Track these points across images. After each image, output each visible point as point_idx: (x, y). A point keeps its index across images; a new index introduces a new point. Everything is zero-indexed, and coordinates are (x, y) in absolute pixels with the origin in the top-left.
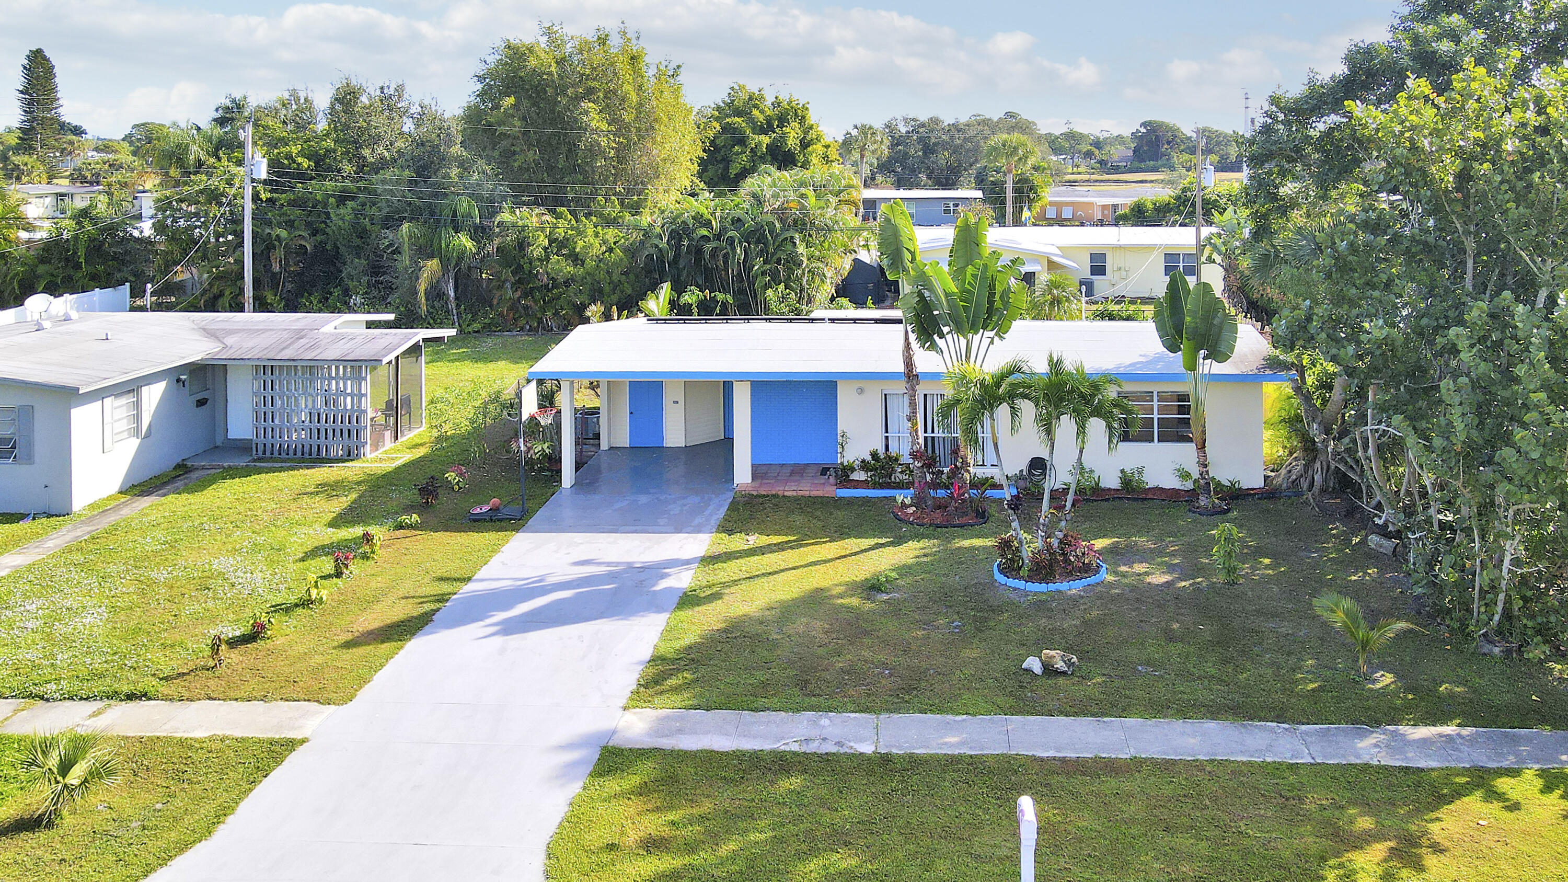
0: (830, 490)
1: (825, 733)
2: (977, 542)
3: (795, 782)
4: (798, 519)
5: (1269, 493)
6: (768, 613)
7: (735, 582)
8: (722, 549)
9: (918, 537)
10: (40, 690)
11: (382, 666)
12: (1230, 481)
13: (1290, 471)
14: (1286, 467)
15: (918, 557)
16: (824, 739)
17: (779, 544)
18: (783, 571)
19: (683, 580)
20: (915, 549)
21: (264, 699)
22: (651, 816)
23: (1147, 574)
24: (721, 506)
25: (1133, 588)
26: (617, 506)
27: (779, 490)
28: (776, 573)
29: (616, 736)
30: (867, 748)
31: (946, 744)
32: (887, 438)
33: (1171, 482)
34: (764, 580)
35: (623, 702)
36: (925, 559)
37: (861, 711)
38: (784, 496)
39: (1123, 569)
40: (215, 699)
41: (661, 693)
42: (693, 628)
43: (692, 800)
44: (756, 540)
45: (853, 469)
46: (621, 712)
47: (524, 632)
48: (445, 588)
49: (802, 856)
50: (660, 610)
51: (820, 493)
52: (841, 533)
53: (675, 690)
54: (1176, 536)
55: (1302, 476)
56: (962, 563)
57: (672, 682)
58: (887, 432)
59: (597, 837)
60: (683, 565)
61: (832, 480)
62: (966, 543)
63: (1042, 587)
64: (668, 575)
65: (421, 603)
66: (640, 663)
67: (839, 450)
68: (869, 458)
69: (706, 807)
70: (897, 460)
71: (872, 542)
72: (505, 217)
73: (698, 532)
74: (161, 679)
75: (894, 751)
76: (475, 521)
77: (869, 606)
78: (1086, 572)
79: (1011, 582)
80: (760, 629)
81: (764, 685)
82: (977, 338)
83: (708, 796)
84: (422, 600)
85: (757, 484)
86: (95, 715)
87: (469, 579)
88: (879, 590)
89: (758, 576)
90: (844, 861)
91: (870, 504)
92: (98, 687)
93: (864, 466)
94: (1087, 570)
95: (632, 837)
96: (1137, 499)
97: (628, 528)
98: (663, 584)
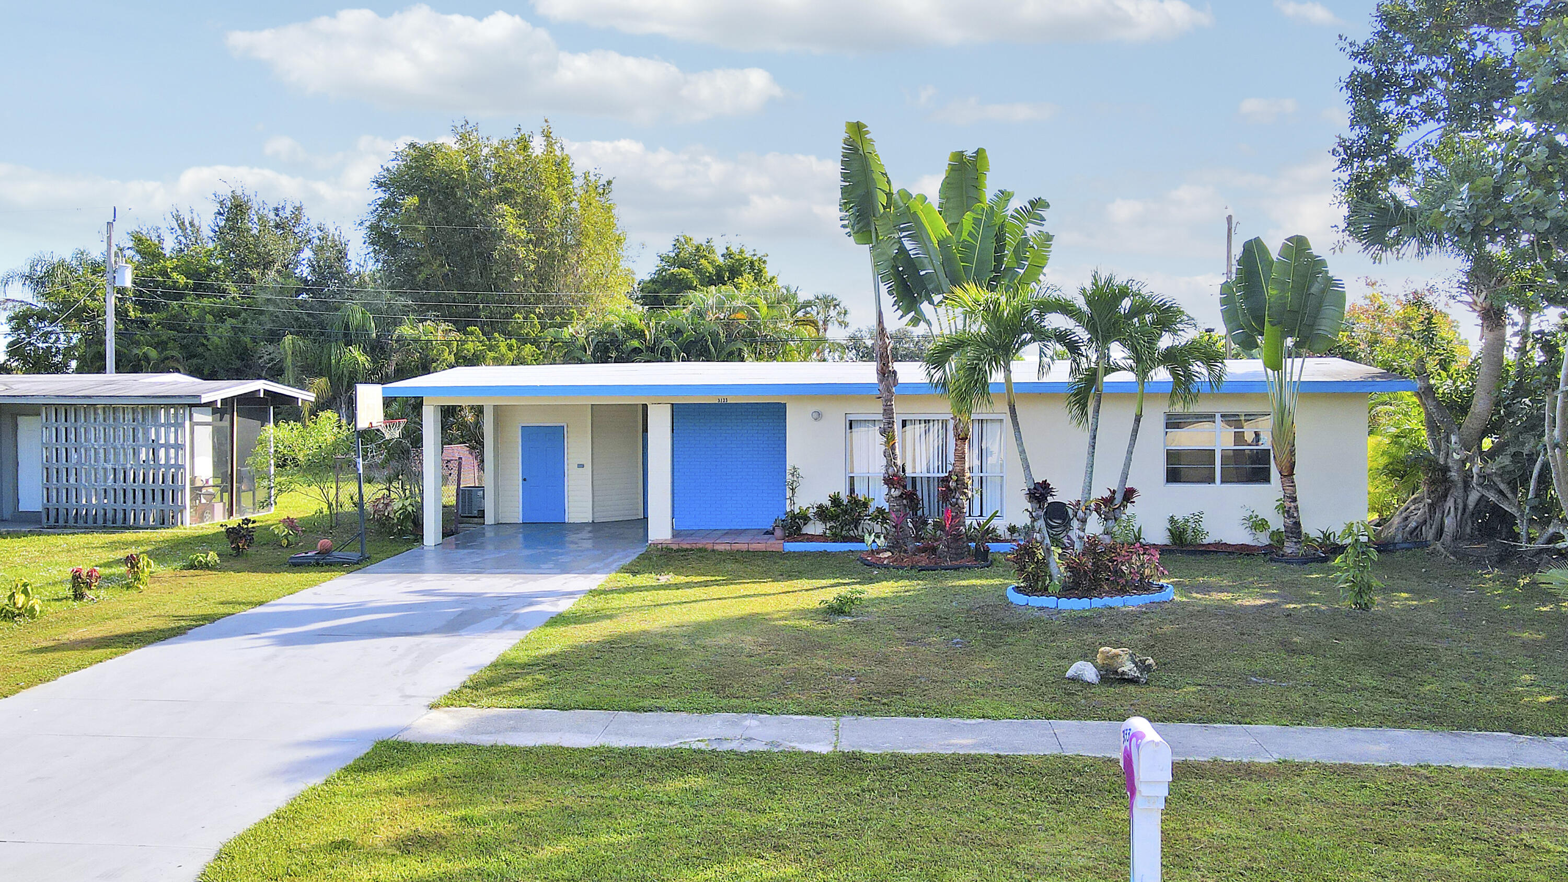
0: (776, 544)
1: (751, 734)
2: (979, 582)
3: (693, 781)
4: (730, 566)
7: (635, 608)
8: (621, 585)
9: (895, 578)
12: (1323, 532)
13: (1406, 519)
14: (1401, 513)
16: (748, 739)
17: (702, 582)
19: (560, 606)
22: (427, 812)
23: (1233, 599)
24: (630, 555)
25: (1218, 608)
29: (406, 733)
32: (852, 476)
33: (1239, 536)
35: (433, 700)
38: (713, 550)
39: (1197, 595)
41: (496, 694)
43: (508, 797)
44: (669, 580)
45: (806, 519)
46: (425, 710)
47: (313, 643)
48: (225, 609)
50: (519, 628)
52: (788, 576)
55: (1425, 522)
57: (518, 684)
58: (852, 468)
59: (318, 835)
60: (563, 595)
61: (778, 534)
63: (1083, 603)
64: (540, 602)
67: (789, 494)
68: (828, 504)
69: (531, 803)
70: (865, 505)
72: (406, 330)
73: (595, 573)
76: (296, 565)
77: (826, 626)
79: (1037, 601)
80: (661, 641)
83: (538, 793)
85: (678, 540)
87: (262, 604)
88: (842, 615)
89: (667, 605)
91: (829, 556)
93: (822, 513)
96: (1194, 552)
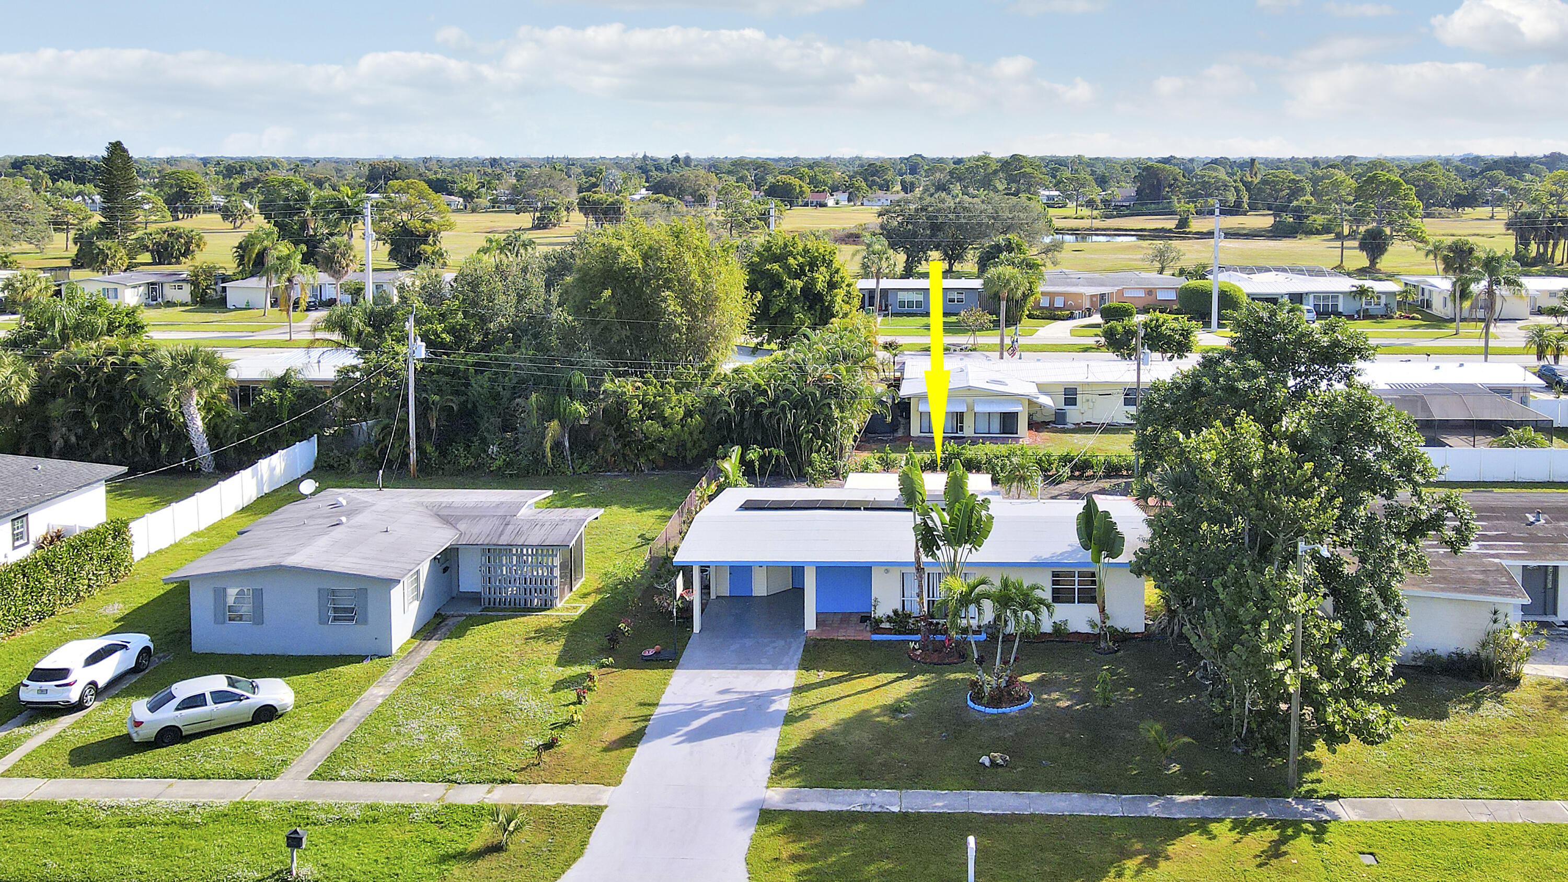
0: (865, 634)
1: (874, 801)
2: (960, 676)
3: (861, 827)
4: (848, 658)
5: (1147, 636)
6: (836, 728)
7: (815, 706)
8: (804, 682)
9: (923, 672)
10: (453, 778)
11: (629, 763)
13: (1160, 622)
14: (1160, 617)
15: (922, 687)
16: (874, 804)
17: (838, 677)
18: (842, 698)
19: (783, 704)
20: (921, 681)
21: (573, 783)
22: (791, 844)
23: (1058, 700)
24: (799, 647)
25: (1048, 711)
26: (733, 648)
27: (834, 636)
28: (838, 699)
29: (765, 803)
30: (896, 809)
31: (936, 807)
32: (903, 601)
33: (1085, 629)
34: (831, 704)
35: (765, 784)
36: (927, 689)
37: (892, 789)
38: (837, 640)
39: (1045, 696)
40: (547, 783)
41: (785, 778)
42: (796, 738)
43: (810, 837)
44: (824, 675)
45: (882, 622)
46: (765, 789)
47: (700, 740)
48: (645, 711)
49: (867, 864)
50: (773, 725)
51: (860, 638)
52: (875, 669)
53: (790, 776)
54: (1081, 671)
55: (1167, 626)
56: (949, 692)
57: (789, 772)
58: (903, 597)
59: (768, 855)
60: (782, 694)
61: (868, 628)
62: (952, 676)
63: (995, 711)
64: (774, 701)
65: (635, 722)
66: (770, 759)
67: (873, 609)
68: (892, 614)
69: (818, 840)
70: (910, 615)
71: (893, 676)
73: (788, 669)
74: (514, 771)
75: (910, 810)
76: (647, 660)
77: (894, 722)
78: (1021, 700)
79: (977, 707)
80: (833, 738)
81: (840, 773)
82: (960, 550)
83: (818, 835)
84: (636, 719)
85: (819, 630)
86: (489, 792)
87: (657, 704)
88: (900, 712)
89: (828, 702)
90: (887, 865)
91: (893, 646)
92: (483, 776)
93: (889, 619)
94: (1022, 699)
95: (785, 855)
96: (1062, 642)
97: (744, 666)
98: (774, 707)
